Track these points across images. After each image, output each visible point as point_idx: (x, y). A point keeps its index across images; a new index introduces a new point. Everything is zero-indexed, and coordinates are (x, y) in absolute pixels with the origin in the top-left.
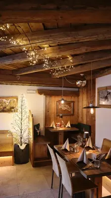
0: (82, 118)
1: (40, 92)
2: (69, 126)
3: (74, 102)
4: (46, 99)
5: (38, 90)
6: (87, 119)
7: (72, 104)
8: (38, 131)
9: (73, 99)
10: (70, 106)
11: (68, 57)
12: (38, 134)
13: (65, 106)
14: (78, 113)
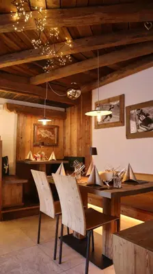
0: (70, 149)
1: (10, 107)
2: (54, 158)
3: (58, 127)
4: (18, 120)
5: (7, 104)
6: (78, 149)
7: (56, 129)
8: (6, 167)
9: (57, 123)
10: (53, 133)
11: (66, 41)
12: (6, 172)
13: (46, 133)
14: (64, 143)
